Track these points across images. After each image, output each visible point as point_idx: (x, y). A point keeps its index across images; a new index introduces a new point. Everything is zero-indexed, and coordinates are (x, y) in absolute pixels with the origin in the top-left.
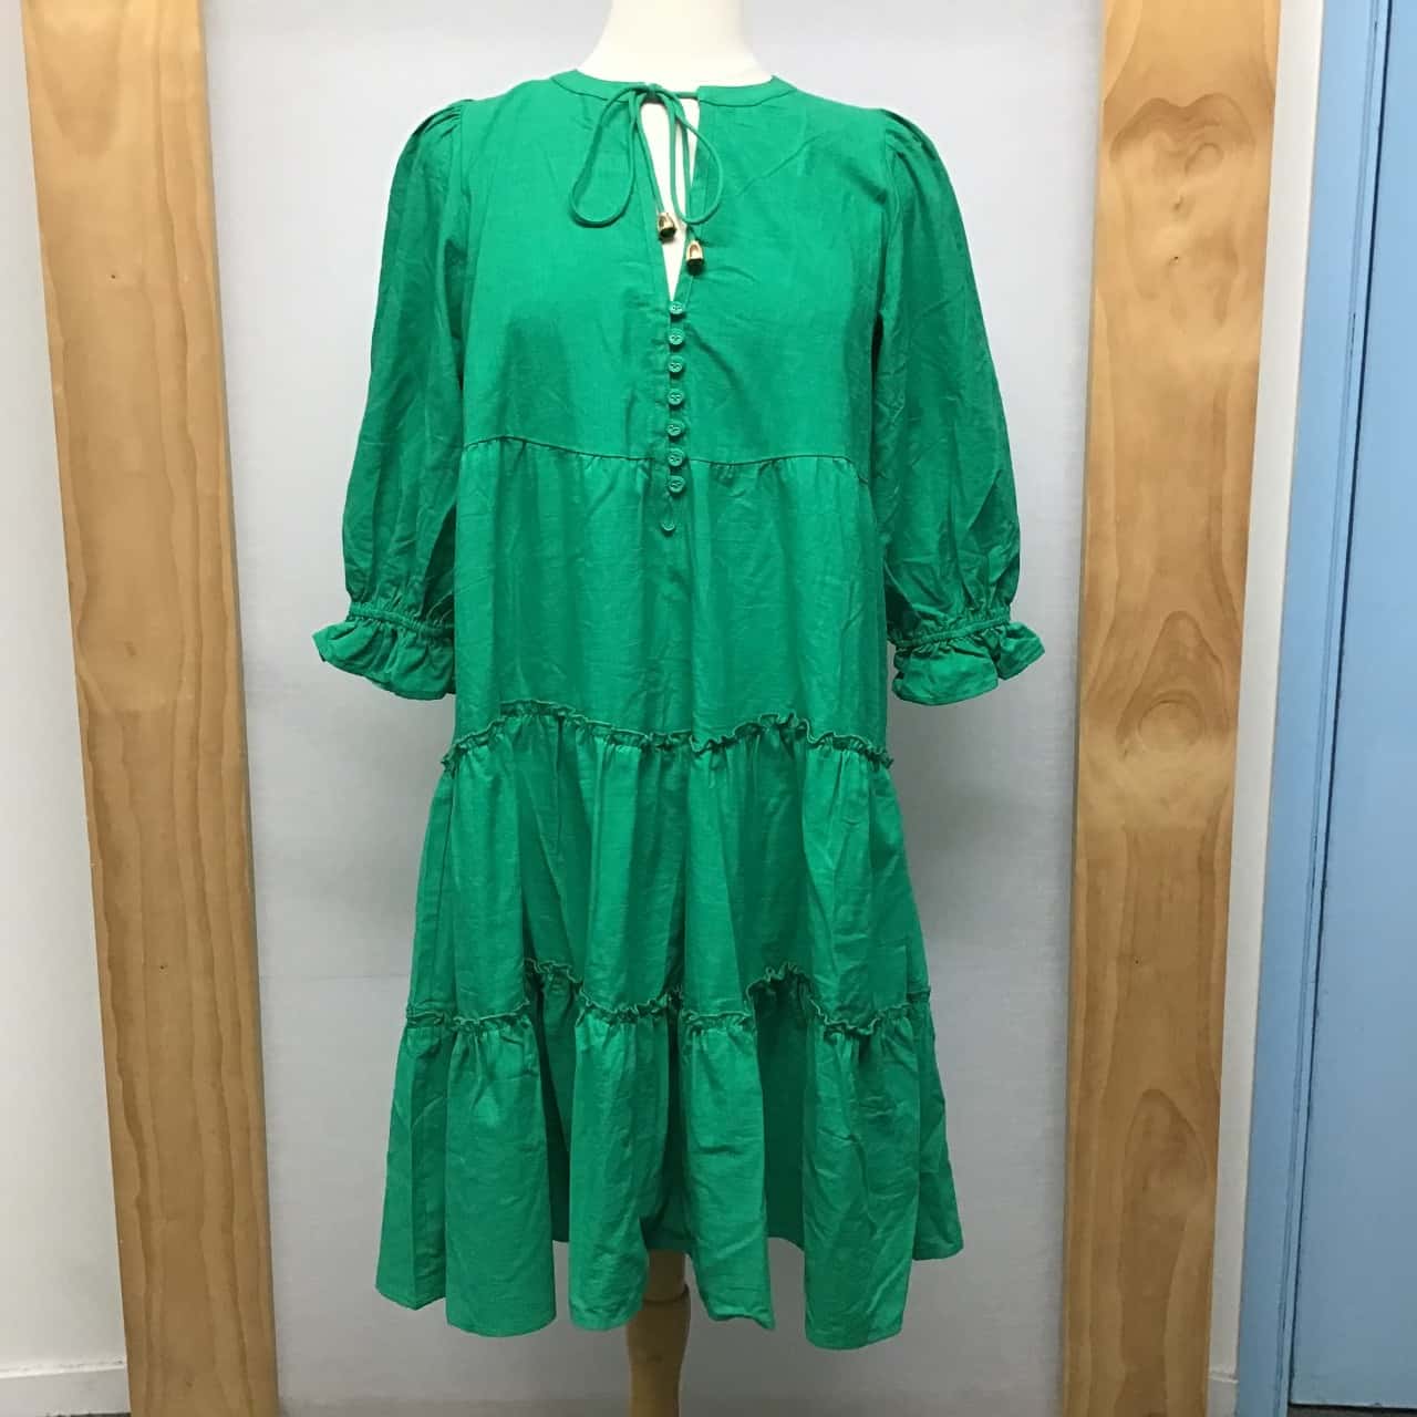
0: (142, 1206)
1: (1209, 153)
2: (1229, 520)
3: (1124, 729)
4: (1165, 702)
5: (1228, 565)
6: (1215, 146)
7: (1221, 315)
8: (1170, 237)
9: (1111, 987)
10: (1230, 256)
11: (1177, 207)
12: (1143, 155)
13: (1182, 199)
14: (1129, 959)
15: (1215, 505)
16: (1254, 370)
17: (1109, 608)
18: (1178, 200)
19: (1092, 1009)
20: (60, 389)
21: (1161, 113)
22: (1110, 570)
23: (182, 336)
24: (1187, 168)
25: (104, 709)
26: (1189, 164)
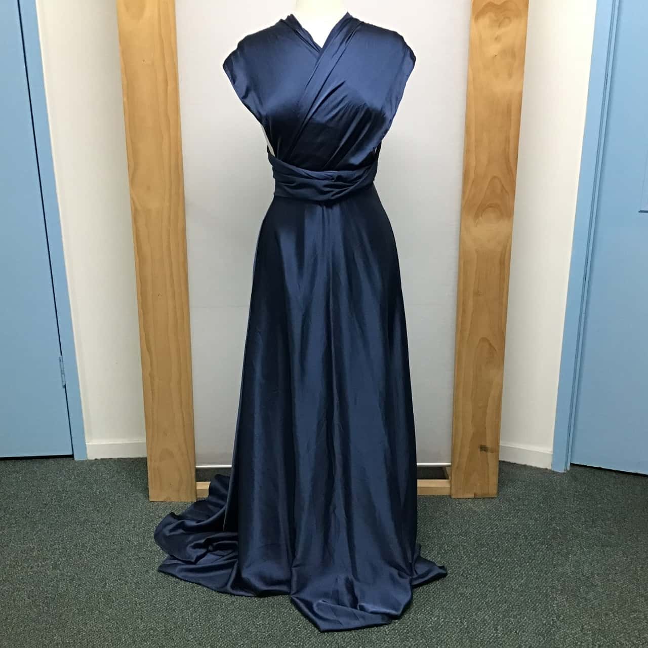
0: (151, 376)
1: (507, 20)
2: (512, 145)
3: (477, 216)
4: (490, 207)
6: (509, 18)
7: (510, 75)
8: (493, 49)
9: (471, 304)
10: (513, 55)
11: (496, 39)
12: (485, 21)
13: (498, 36)
14: (477, 293)
15: (507, 140)
16: (521, 94)
17: (472, 175)
18: (496, 36)
19: (464, 311)
20: (125, 99)
21: (491, 6)
22: (473, 163)
23: (166, 81)
24: (499, 26)
25: (139, 208)
26: (500, 24)
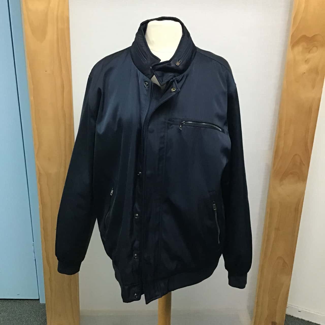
0: (50, 279)
1: (315, 49)
2: (310, 134)
3: (281, 180)
4: (292, 174)
5: (309, 144)
6: (317, 47)
8: (304, 68)
9: (273, 235)
10: (317, 73)
11: (306, 61)
12: (299, 48)
14: (277, 229)
15: (307, 131)
16: (319, 100)
17: (280, 153)
19: (268, 240)
21: (304, 38)
22: (281, 145)
23: (63, 86)
25: (43, 173)
26: (309, 51)
